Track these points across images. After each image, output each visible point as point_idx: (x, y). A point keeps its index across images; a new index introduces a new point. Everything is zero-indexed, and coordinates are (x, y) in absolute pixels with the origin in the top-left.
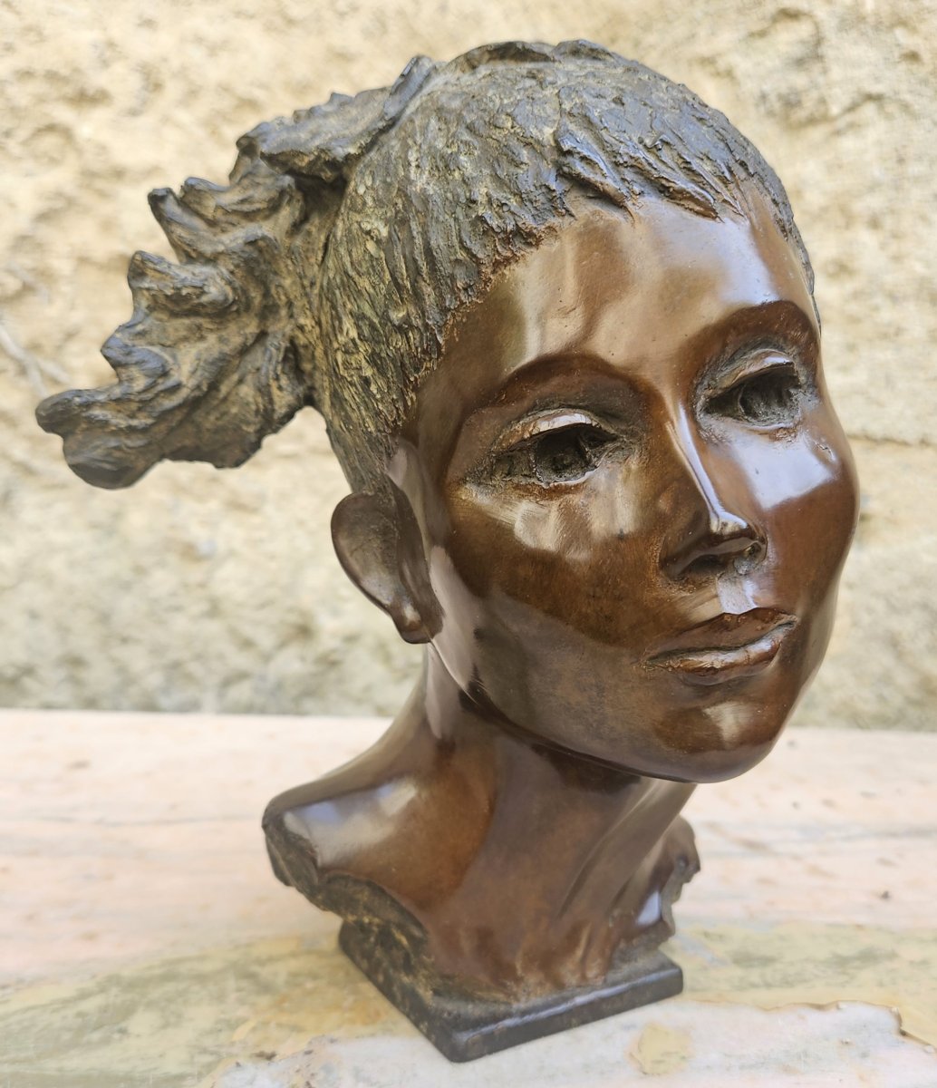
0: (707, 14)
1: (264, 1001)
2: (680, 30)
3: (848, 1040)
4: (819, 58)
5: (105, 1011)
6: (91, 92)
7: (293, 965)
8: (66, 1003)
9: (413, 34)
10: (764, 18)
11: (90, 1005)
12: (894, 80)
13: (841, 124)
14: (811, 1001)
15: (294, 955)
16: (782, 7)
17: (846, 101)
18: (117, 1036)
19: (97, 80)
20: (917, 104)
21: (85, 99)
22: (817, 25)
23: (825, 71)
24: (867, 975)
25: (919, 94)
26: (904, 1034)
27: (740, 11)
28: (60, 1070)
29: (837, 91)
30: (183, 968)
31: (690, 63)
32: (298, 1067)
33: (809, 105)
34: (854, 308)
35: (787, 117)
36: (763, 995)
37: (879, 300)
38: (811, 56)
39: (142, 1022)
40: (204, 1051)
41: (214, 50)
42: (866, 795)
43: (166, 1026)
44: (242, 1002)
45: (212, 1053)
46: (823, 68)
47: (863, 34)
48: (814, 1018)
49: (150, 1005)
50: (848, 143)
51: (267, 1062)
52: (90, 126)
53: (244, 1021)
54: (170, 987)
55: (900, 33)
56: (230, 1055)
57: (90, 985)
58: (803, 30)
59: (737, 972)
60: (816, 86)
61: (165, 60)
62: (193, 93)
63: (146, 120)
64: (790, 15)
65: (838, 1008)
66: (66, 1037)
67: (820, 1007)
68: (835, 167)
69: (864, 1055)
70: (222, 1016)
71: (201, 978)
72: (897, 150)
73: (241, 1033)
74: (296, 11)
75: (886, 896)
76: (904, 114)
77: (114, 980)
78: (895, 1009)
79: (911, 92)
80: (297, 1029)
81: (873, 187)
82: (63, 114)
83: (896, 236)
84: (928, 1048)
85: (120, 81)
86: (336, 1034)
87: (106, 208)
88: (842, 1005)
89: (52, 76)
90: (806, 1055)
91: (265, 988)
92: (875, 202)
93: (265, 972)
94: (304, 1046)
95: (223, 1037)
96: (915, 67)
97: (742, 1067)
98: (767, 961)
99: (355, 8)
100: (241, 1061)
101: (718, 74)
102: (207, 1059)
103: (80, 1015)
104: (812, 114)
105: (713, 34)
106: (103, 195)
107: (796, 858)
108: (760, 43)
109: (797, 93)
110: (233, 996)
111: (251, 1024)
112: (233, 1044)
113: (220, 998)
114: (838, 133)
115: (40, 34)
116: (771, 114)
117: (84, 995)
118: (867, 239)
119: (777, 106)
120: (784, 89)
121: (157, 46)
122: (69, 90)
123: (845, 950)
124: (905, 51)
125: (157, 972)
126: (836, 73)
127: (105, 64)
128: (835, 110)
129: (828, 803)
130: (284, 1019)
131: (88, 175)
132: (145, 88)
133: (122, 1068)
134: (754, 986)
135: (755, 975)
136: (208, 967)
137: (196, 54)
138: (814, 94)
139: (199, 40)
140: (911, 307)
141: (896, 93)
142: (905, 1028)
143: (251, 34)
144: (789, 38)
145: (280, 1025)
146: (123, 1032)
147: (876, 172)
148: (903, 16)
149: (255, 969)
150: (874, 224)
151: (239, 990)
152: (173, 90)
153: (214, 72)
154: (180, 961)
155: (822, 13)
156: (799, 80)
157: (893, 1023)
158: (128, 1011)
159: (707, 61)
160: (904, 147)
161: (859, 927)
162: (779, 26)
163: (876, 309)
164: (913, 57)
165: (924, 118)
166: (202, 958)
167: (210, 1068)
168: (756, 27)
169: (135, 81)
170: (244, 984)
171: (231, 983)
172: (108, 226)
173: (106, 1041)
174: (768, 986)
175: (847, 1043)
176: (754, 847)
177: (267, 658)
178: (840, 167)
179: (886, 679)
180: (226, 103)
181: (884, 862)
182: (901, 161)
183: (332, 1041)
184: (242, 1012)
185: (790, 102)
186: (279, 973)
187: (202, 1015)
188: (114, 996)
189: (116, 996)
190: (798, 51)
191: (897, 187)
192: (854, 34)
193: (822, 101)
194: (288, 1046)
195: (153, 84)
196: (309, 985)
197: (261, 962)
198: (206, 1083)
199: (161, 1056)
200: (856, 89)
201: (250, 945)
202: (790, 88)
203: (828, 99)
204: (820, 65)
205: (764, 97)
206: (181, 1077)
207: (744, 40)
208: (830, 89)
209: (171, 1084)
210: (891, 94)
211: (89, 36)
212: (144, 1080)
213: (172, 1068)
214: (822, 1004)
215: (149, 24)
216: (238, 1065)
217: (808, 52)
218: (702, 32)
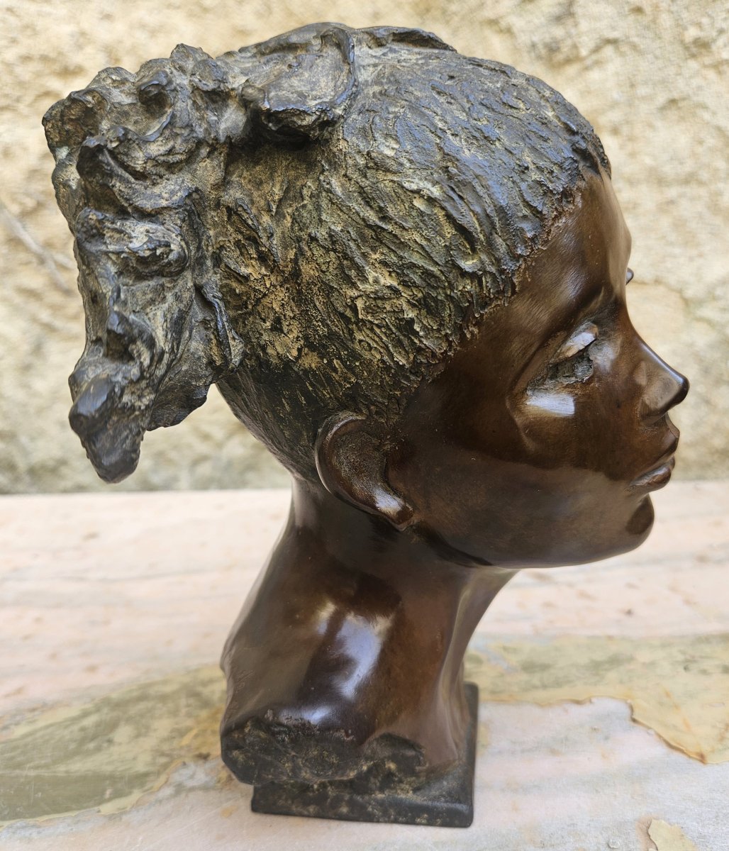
1: (204, 713)
2: (473, 1)
3: (596, 727)
4: (572, 15)
5: (99, 726)
6: (72, 68)
8: (74, 720)
11: (89, 721)
12: (625, 28)
13: (588, 62)
14: (573, 698)
17: (592, 45)
18: (105, 745)
19: (75, 59)
20: (643, 44)
21: (68, 72)
23: (576, 25)
24: (612, 675)
25: (643, 37)
26: (634, 721)
28: (67, 772)
29: (585, 38)
30: (152, 691)
31: (481, 23)
33: (566, 49)
35: (551, 60)
36: (542, 694)
38: (566, 13)
39: (123, 733)
40: (163, 754)
41: (154, 33)
43: (138, 736)
44: (189, 715)
45: (167, 755)
46: (575, 22)
48: (574, 709)
49: (128, 720)
50: (595, 75)
51: (204, 761)
53: (189, 730)
54: (142, 706)
56: (180, 756)
57: (89, 706)
59: (524, 677)
60: (569, 35)
61: (120, 42)
65: (590, 702)
66: (72, 746)
67: (578, 702)
69: (607, 738)
70: (176, 726)
71: (163, 698)
72: (629, 78)
73: (186, 740)
75: (629, 612)
76: (633, 51)
77: (107, 702)
78: (629, 701)
79: (638, 36)
81: (614, 105)
82: (55, 84)
83: (631, 139)
84: (650, 731)
85: (91, 59)
88: (594, 700)
89: (44, 59)
90: (566, 739)
91: (205, 704)
92: (615, 116)
93: (206, 691)
95: (175, 743)
96: (639, 17)
97: (523, 751)
98: (545, 667)
100: (186, 760)
101: (501, 31)
102: (163, 760)
103: (83, 729)
104: (568, 56)
107: (571, 585)
108: (530, 8)
109: (556, 41)
110: (184, 711)
111: (194, 732)
112: (181, 748)
113: (174, 713)
114: (587, 68)
115: (34, 30)
116: (539, 58)
117: (85, 714)
118: (610, 143)
119: (543, 52)
120: (548, 40)
121: (115, 33)
122: (57, 67)
123: (599, 656)
124: (632, 7)
125: (135, 694)
126: (584, 25)
127: (80, 47)
128: (583, 52)
132: (109, 62)
133: (108, 769)
134: (535, 687)
135: (535, 678)
136: (168, 689)
137: (141, 36)
138: (569, 42)
139: (143, 26)
140: (644, 188)
141: (628, 37)
142: (636, 717)
144: (550, 2)
145: (214, 732)
147: (615, 95)
149: (200, 689)
150: (615, 131)
151: (188, 706)
152: (127, 62)
153: (155, 48)
154: (150, 685)
156: (558, 32)
157: (627, 711)
158: (113, 725)
159: (493, 22)
160: (634, 75)
161: (610, 638)
164: (638, 10)
165: (647, 54)
166: (165, 682)
167: (165, 766)
169: (100, 57)
170: (191, 701)
171: (183, 701)
173: (98, 749)
174: (544, 687)
175: (595, 729)
181: (630, 586)
182: (632, 86)
184: (189, 722)
185: (553, 48)
186: (216, 690)
187: (162, 726)
188: (106, 715)
189: (107, 714)
190: (557, 11)
191: (630, 104)
193: (575, 47)
195: (114, 59)
197: (205, 684)
198: (163, 778)
199: (135, 759)
200: (598, 37)
201: (197, 670)
202: (552, 38)
203: (578, 45)
204: (572, 20)
205: (534, 46)
206: (146, 775)
207: (519, 5)
208: (580, 37)
209: (139, 780)
210: (624, 38)
211: (67, 29)
212: (122, 778)
213: (141, 767)
214: (580, 699)
215: (108, 17)
216: (184, 764)
217: (564, 10)
218: (489, 1)
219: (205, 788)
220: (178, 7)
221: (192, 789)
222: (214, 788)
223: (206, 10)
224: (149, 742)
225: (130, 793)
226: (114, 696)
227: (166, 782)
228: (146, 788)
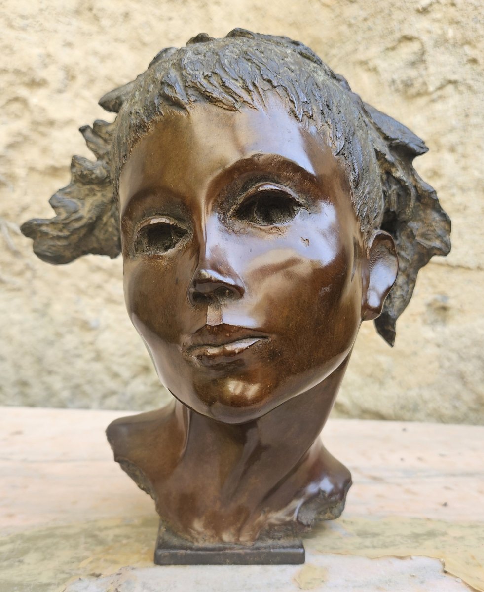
0: (364, 39)
2: (349, 47)
4: (423, 61)
5: (12, 551)
6: (38, 80)
7: (118, 531)
10: (394, 40)
11: (5, 549)
12: (464, 73)
13: (435, 96)
15: (118, 526)
16: (403, 34)
17: (438, 84)
19: (41, 74)
20: (476, 86)
21: (35, 84)
22: (422, 44)
23: (426, 68)
25: (477, 81)
27: (382, 37)
29: (432, 78)
30: (58, 532)
31: (354, 64)
33: (418, 85)
35: (406, 92)
37: (455, 191)
38: (419, 60)
41: (103, 59)
42: (442, 455)
43: (44, 559)
44: (87, 549)
46: (425, 66)
47: (447, 49)
50: (439, 106)
52: (37, 98)
53: (87, 558)
55: (467, 49)
57: (6, 539)
58: (415, 47)
59: (358, 540)
60: (421, 76)
61: (77, 64)
62: (92, 81)
63: (67, 95)
64: (408, 39)
67: (401, 558)
68: (431, 119)
72: (465, 110)
75: (445, 505)
76: (469, 91)
77: (20, 537)
78: (442, 560)
79: (473, 79)
80: (114, 562)
81: (452, 130)
82: (23, 92)
83: (464, 156)
85: (53, 75)
87: (44, 142)
89: (17, 72)
92: (453, 138)
93: (102, 535)
96: (475, 66)
101: (369, 70)
104: (419, 91)
105: (367, 49)
106: (43, 134)
107: (399, 485)
108: (391, 54)
109: (411, 80)
110: (82, 546)
111: (90, 559)
113: (75, 547)
114: (433, 101)
115: (11, 50)
116: (397, 90)
118: (448, 158)
119: (401, 87)
120: (404, 77)
121: (74, 57)
122: (26, 79)
124: (470, 58)
126: (432, 69)
127: (45, 66)
128: (431, 88)
129: (420, 459)
131: (35, 124)
132: (67, 79)
136: (71, 531)
137: (94, 61)
138: (420, 80)
139: (95, 53)
140: (472, 194)
141: (465, 80)
143: (123, 50)
144: (408, 51)
145: (106, 561)
147: (454, 122)
148: (468, 39)
150: (452, 150)
151: (86, 543)
152: (81, 80)
153: (103, 70)
154: (57, 528)
155: (425, 38)
157: (440, 567)
159: (363, 63)
160: (469, 108)
161: (429, 519)
162: (402, 45)
163: (453, 195)
164: (474, 61)
165: (479, 93)
166: (69, 527)
168: (390, 45)
169: (61, 75)
170: (90, 540)
172: (45, 151)
176: (376, 479)
177: (126, 384)
178: (434, 119)
179: (458, 397)
181: (447, 488)
182: (467, 116)
184: (86, 553)
185: (408, 84)
186: (109, 535)
190: (412, 58)
191: (465, 130)
192: (442, 49)
193: (425, 84)
195: (70, 77)
197: (101, 530)
200: (442, 78)
202: (408, 77)
203: (428, 83)
204: (424, 65)
205: (393, 82)
207: (384, 51)
208: (429, 77)
210: (462, 81)
211: (37, 51)
215: (69, 45)
217: (417, 58)
218: (361, 48)
226: (27, 533)
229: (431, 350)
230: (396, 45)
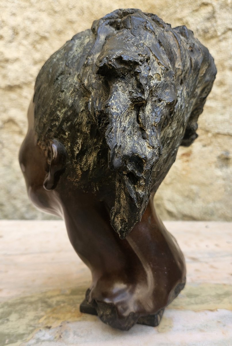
0: (180, 5)
1: (49, 310)
2: (172, 10)
3: (220, 321)
4: (214, 17)
5: (3, 314)
7: (58, 298)
9: (92, 14)
10: (197, 6)
13: (221, 38)
14: (209, 309)
15: (58, 295)
16: (203, 2)
17: (223, 31)
18: (6, 321)
22: (213, 7)
23: (216, 22)
24: (226, 300)
27: (190, 3)
29: (219, 28)
30: (26, 300)
31: (175, 20)
32: (57, 331)
33: (211, 32)
34: (225, 95)
35: (205, 36)
36: (196, 307)
38: (212, 17)
39: (13, 317)
40: (31, 326)
41: (33, 21)
43: (20, 318)
44: (42, 310)
45: (33, 326)
46: (215, 20)
47: (228, 10)
48: (210, 314)
49: (16, 312)
50: (223, 44)
51: (49, 329)
53: (42, 316)
54: (22, 306)
56: (38, 327)
58: (209, 9)
59: (188, 299)
60: (213, 26)
61: (19, 25)
62: (27, 35)
63: (14, 44)
64: (205, 4)
65: (217, 310)
67: (211, 311)
69: (224, 326)
70: (37, 315)
71: (31, 303)
73: (42, 320)
74: (57, 9)
77: (6, 304)
80: (58, 319)
85: (6, 32)
86: (69, 320)
88: (218, 310)
90: (207, 325)
91: (50, 306)
93: (50, 301)
94: (59, 324)
95: (36, 322)
97: (188, 330)
98: (196, 296)
99: (74, 7)
100: (41, 329)
101: (183, 23)
102: (31, 328)
104: (212, 35)
105: (182, 11)
107: (207, 263)
108: (196, 13)
109: (207, 29)
110: (40, 309)
111: (45, 317)
112: (39, 324)
113: (36, 309)
114: (220, 41)
116: (200, 35)
118: (229, 74)
119: (202, 33)
120: (204, 28)
121: (17, 21)
123: (220, 292)
125: (19, 301)
126: (219, 22)
127: (2, 27)
128: (219, 34)
129: (217, 245)
130: (54, 315)
132: (13, 34)
133: (7, 331)
134: (192, 304)
135: (193, 300)
136: (33, 299)
137: (28, 23)
138: (213, 29)
139: (29, 19)
143: (44, 16)
144: (205, 12)
145: (53, 318)
146: (8, 320)
149: (47, 300)
151: (42, 306)
152: (22, 34)
153: (33, 28)
154: (25, 298)
155: (215, 4)
156: (208, 25)
158: (9, 314)
159: (180, 19)
162: (202, 8)
166: (32, 297)
167: (32, 331)
168: (195, 9)
169: (10, 32)
170: (44, 305)
171: (40, 305)
173: (3, 323)
174: (197, 304)
175: (219, 322)
176: (194, 259)
178: (221, 51)
180: (37, 38)
183: (68, 322)
184: (42, 313)
185: (206, 32)
186: (54, 301)
187: (31, 315)
188: (6, 309)
190: (208, 15)
192: (224, 10)
193: (215, 31)
194: (56, 324)
195: (16, 33)
196: (62, 305)
197: (49, 298)
198: (31, 336)
199: (18, 327)
200: (225, 27)
201: (46, 292)
202: (205, 27)
203: (217, 30)
204: (214, 20)
205: (197, 30)
206: (23, 334)
207: (191, 12)
208: (218, 27)
209: (21, 336)
212: (13, 335)
213: (21, 331)
214: (212, 309)
215: (14, 14)
216: (40, 330)
217: (211, 15)
218: (178, 10)
219: (49, 341)
220: (44, 11)
221: (44, 341)
222: (53, 341)
223: (56, 12)
224: (25, 321)
225: (16, 342)
226: (10, 301)
227: (32, 338)
228: (23, 340)
229: (220, 182)
230: (198, 9)
